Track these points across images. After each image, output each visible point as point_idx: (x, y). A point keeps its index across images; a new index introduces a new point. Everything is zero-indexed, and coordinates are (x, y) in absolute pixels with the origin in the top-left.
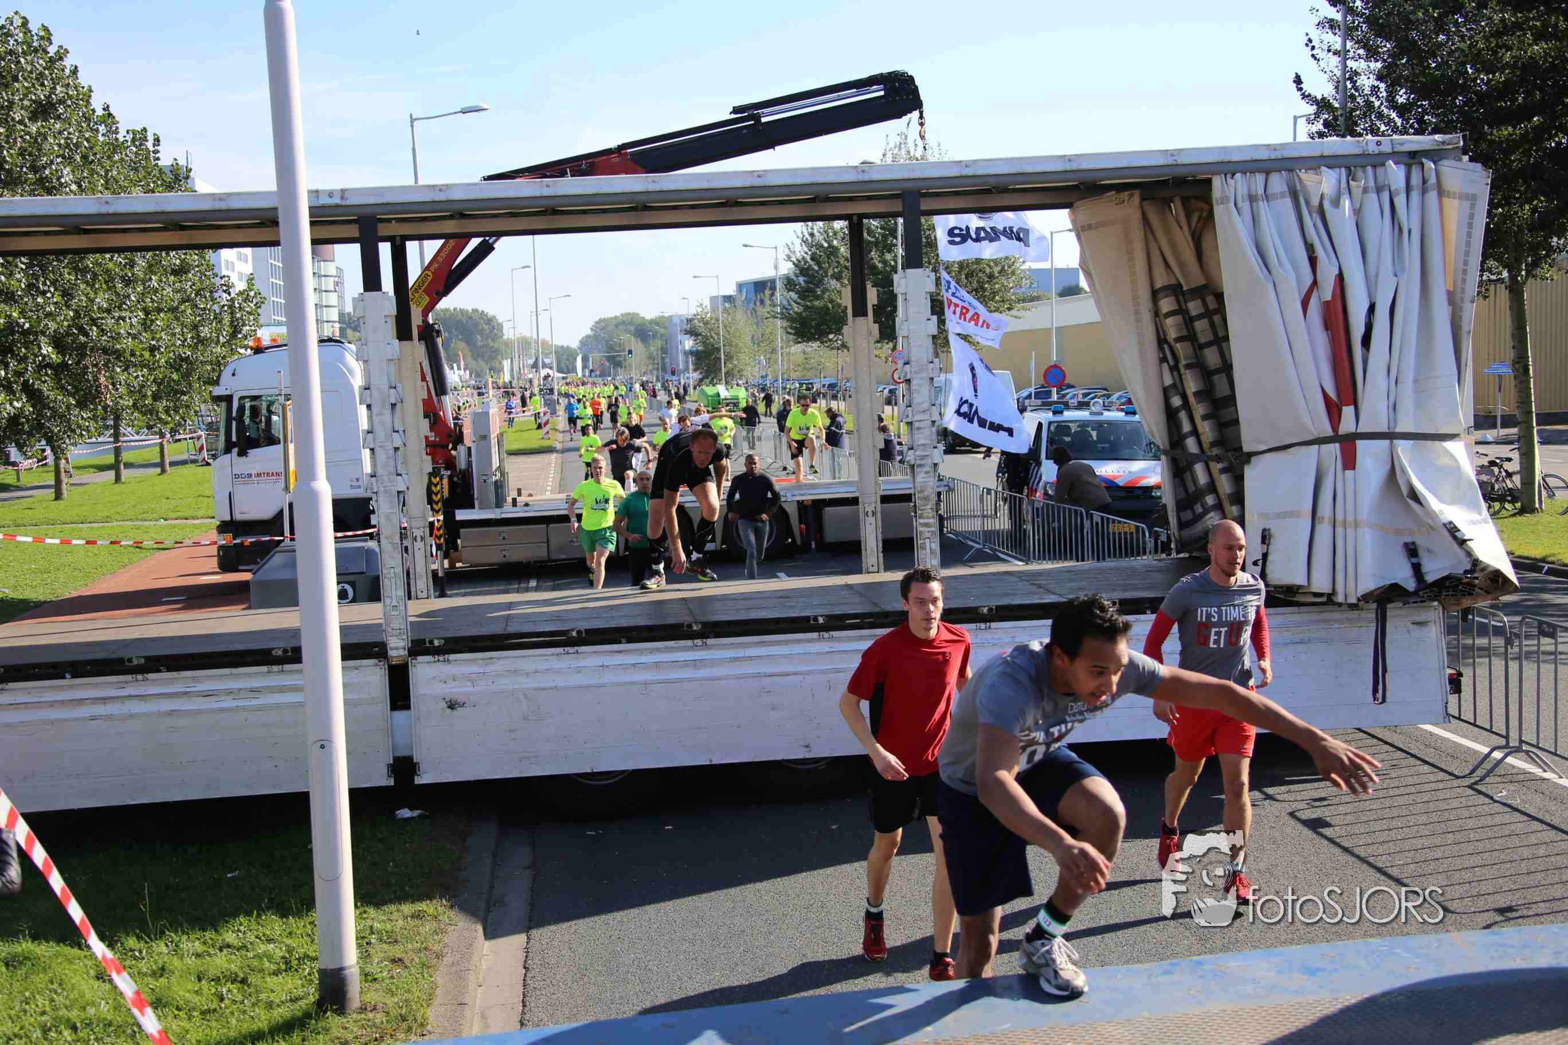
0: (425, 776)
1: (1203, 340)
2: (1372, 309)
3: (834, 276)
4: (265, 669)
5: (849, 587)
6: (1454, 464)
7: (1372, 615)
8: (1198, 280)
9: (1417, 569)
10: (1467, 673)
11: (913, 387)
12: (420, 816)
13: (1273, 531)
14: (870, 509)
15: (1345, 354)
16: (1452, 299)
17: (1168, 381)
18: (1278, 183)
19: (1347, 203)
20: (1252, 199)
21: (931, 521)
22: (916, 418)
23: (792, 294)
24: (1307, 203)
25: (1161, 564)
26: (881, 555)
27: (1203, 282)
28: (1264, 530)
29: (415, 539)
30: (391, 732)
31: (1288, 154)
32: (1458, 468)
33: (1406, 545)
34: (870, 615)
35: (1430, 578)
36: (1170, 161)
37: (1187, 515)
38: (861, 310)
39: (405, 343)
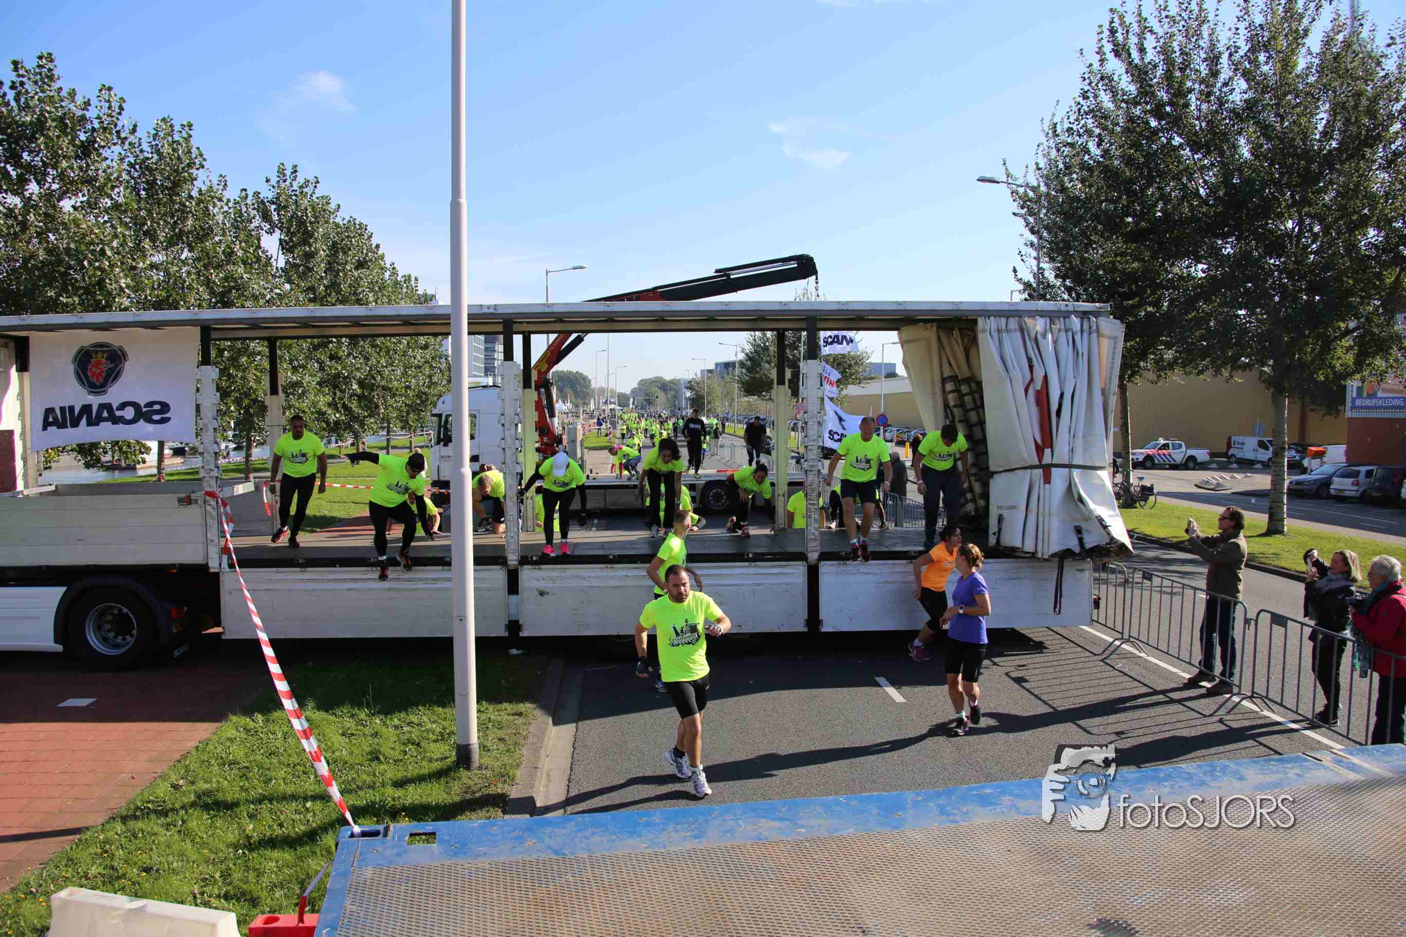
0: (526, 630)
1: (969, 407)
2: (1062, 395)
3: (766, 362)
4: (440, 568)
6: (1101, 483)
7: (1056, 565)
8: (967, 373)
9: (1081, 540)
10: (1103, 595)
11: (808, 426)
12: (523, 653)
13: (1004, 516)
16: (1104, 392)
18: (1013, 323)
19: (1050, 337)
20: (999, 331)
22: (809, 444)
23: (744, 371)
24: (1029, 335)
27: (971, 375)
28: (1000, 515)
30: (508, 606)
33: (1076, 527)
34: (778, 554)
36: (955, 308)
38: (781, 381)
39: (527, 390)
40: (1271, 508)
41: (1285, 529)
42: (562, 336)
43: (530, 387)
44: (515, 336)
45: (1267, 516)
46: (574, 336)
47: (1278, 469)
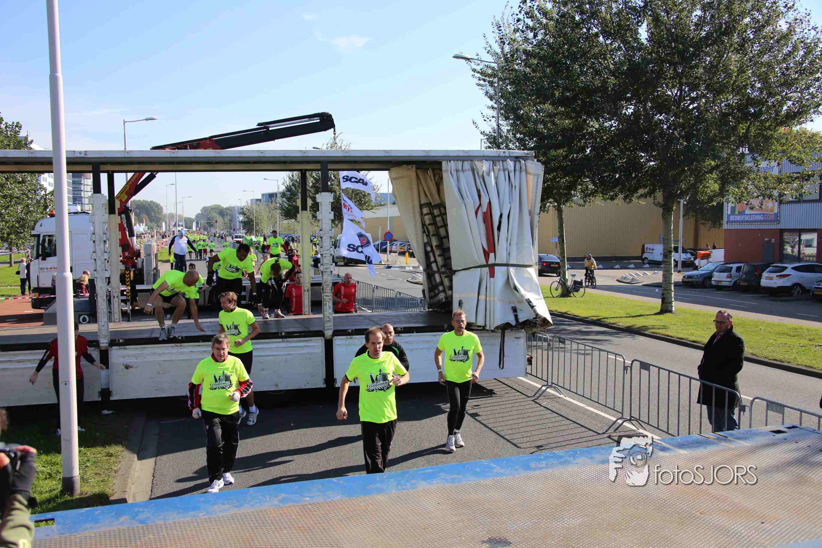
0: (115, 397)
1: (439, 225)
2: (501, 216)
5: (295, 320)
6: (530, 276)
7: (500, 335)
8: (438, 201)
9: (516, 316)
10: (534, 355)
11: (323, 240)
12: (112, 413)
13: (463, 301)
14: (306, 289)
15: (491, 233)
16: (530, 213)
17: (426, 241)
18: (467, 165)
19: (492, 174)
20: (457, 171)
21: (329, 294)
22: (324, 252)
23: (284, 199)
24: (478, 173)
25: (421, 313)
26: (310, 308)
27: (439, 202)
28: (460, 301)
29: (114, 297)
30: (100, 377)
31: (470, 154)
32: (532, 278)
33: (512, 307)
34: (303, 332)
35: (521, 320)
36: (426, 154)
37: (432, 294)
38: (304, 208)
39: (112, 216)
40: (663, 294)
41: (673, 309)
42: (138, 174)
43: (114, 213)
44: (101, 174)
45: (660, 300)
46: (147, 174)
47: (667, 266)
